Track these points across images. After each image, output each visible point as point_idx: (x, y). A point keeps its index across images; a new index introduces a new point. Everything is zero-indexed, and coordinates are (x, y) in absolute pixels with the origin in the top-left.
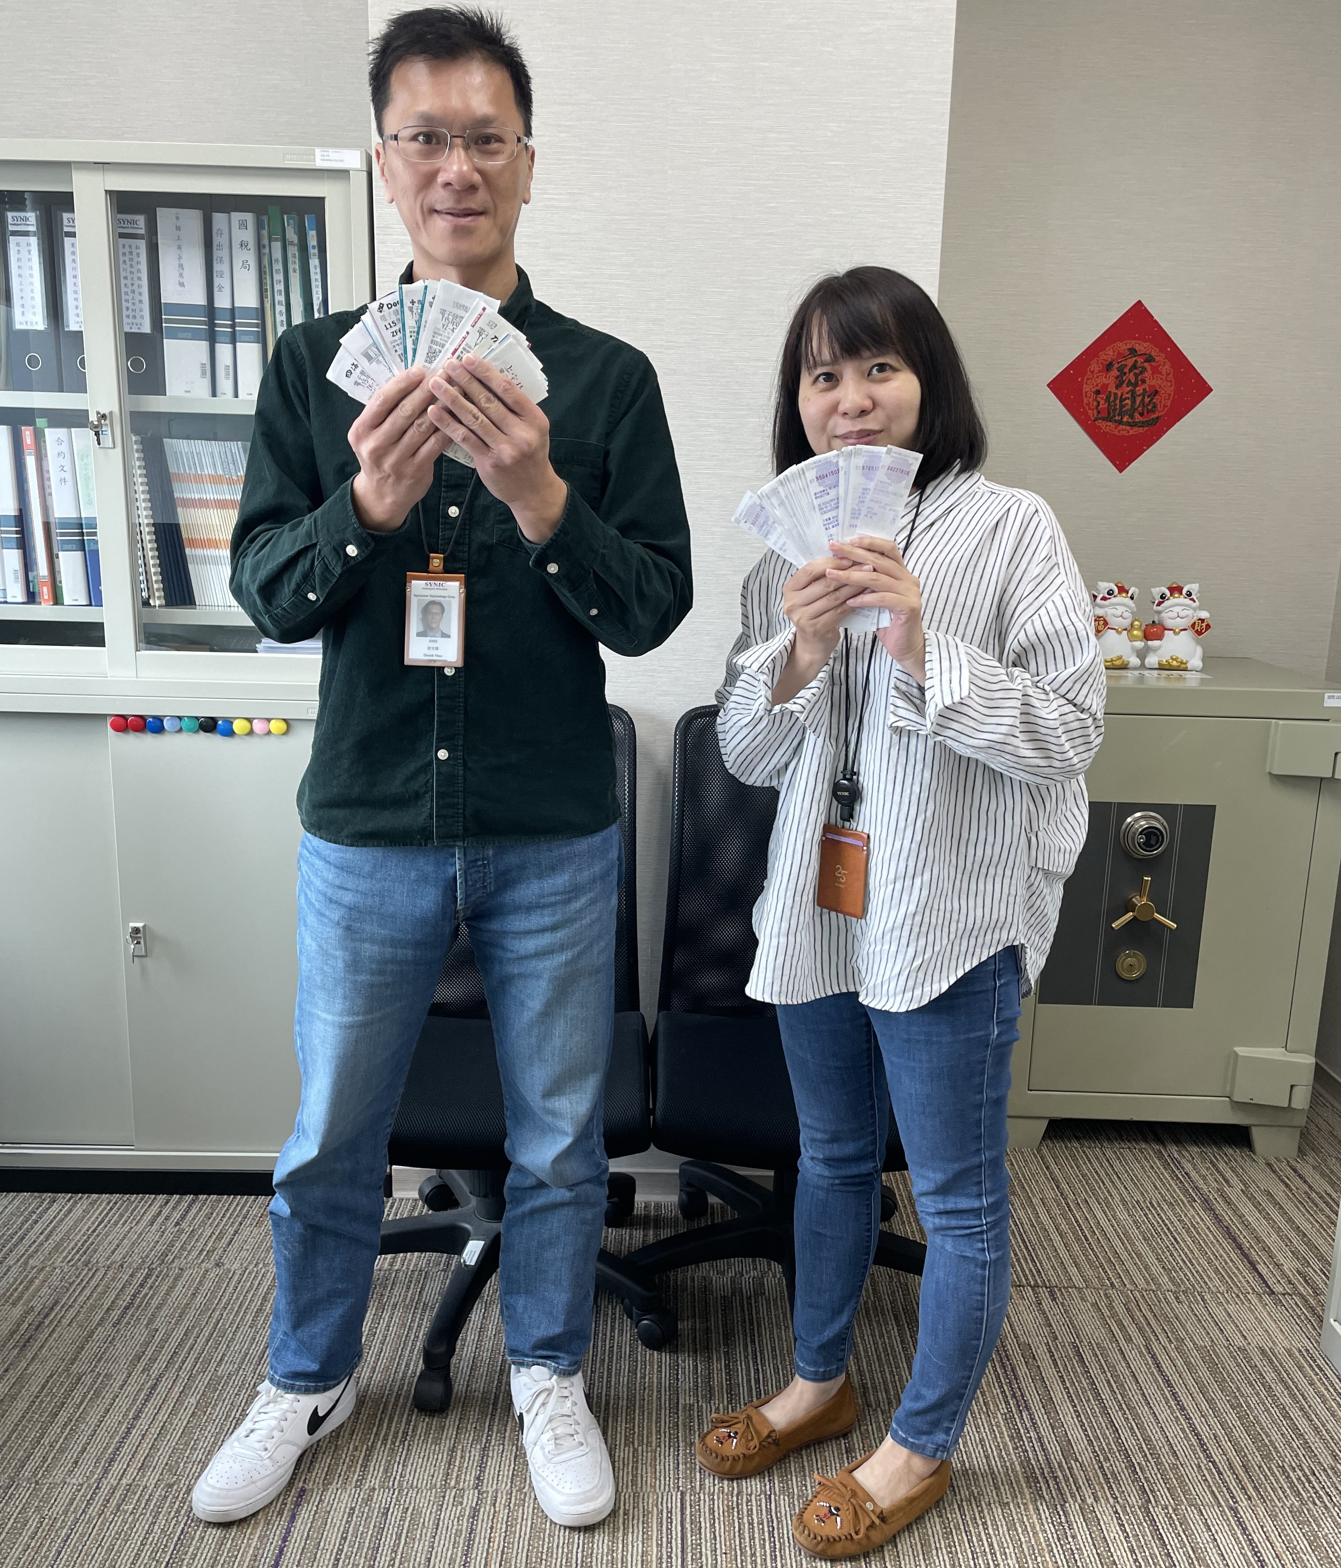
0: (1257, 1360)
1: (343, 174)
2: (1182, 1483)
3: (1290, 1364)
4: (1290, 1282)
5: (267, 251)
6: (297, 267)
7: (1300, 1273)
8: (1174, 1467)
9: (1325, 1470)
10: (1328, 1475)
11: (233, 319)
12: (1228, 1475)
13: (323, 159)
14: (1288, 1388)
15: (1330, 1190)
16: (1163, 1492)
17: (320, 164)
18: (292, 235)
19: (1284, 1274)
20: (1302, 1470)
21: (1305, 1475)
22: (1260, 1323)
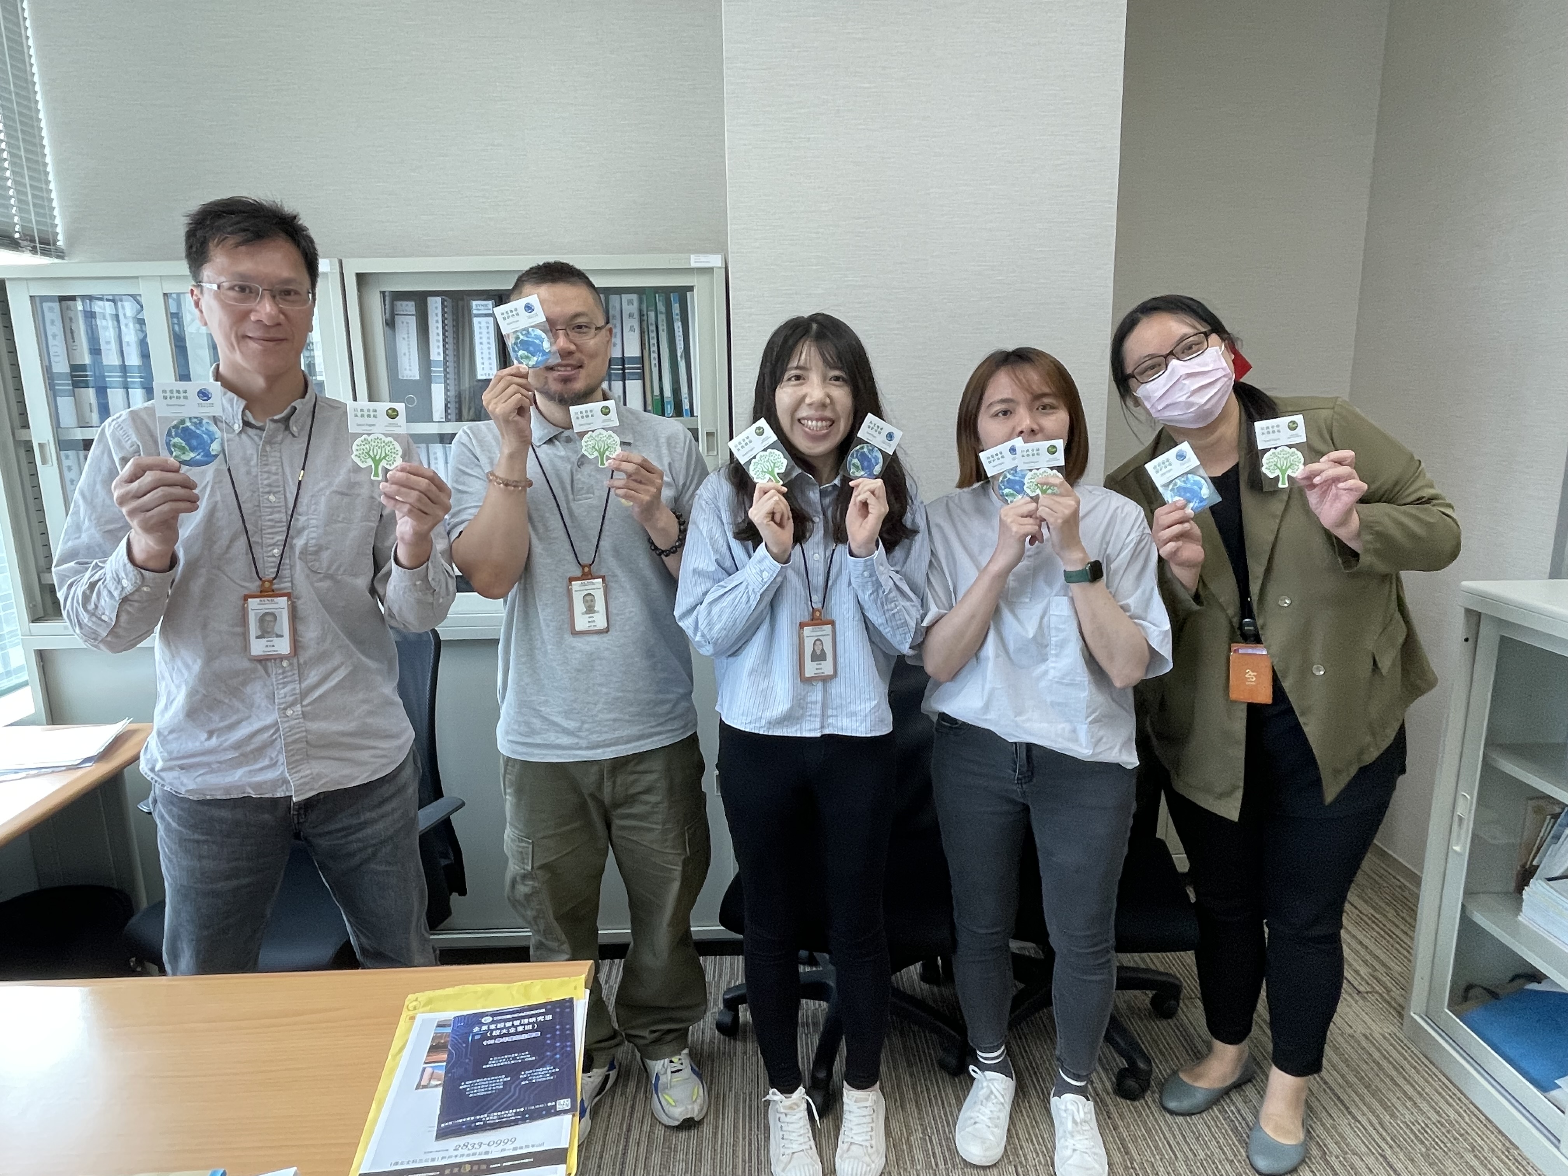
0: (1364, 1043)
1: (709, 271)
2: (1342, 1137)
3: (1386, 1045)
4: (1368, 984)
5: (645, 318)
6: (665, 327)
7: (1373, 976)
8: (1334, 1127)
9: (1434, 1124)
10: (1437, 1127)
11: (623, 364)
12: (1370, 1129)
13: (696, 261)
14: (1390, 1063)
15: (1372, 911)
16: (1332, 1146)
17: (693, 265)
18: (661, 307)
19: (1362, 978)
20: (1419, 1124)
21: (1422, 1128)
22: (1358, 1016)
